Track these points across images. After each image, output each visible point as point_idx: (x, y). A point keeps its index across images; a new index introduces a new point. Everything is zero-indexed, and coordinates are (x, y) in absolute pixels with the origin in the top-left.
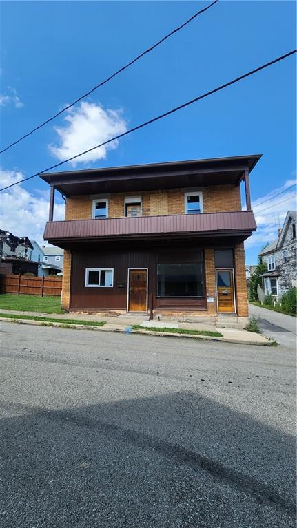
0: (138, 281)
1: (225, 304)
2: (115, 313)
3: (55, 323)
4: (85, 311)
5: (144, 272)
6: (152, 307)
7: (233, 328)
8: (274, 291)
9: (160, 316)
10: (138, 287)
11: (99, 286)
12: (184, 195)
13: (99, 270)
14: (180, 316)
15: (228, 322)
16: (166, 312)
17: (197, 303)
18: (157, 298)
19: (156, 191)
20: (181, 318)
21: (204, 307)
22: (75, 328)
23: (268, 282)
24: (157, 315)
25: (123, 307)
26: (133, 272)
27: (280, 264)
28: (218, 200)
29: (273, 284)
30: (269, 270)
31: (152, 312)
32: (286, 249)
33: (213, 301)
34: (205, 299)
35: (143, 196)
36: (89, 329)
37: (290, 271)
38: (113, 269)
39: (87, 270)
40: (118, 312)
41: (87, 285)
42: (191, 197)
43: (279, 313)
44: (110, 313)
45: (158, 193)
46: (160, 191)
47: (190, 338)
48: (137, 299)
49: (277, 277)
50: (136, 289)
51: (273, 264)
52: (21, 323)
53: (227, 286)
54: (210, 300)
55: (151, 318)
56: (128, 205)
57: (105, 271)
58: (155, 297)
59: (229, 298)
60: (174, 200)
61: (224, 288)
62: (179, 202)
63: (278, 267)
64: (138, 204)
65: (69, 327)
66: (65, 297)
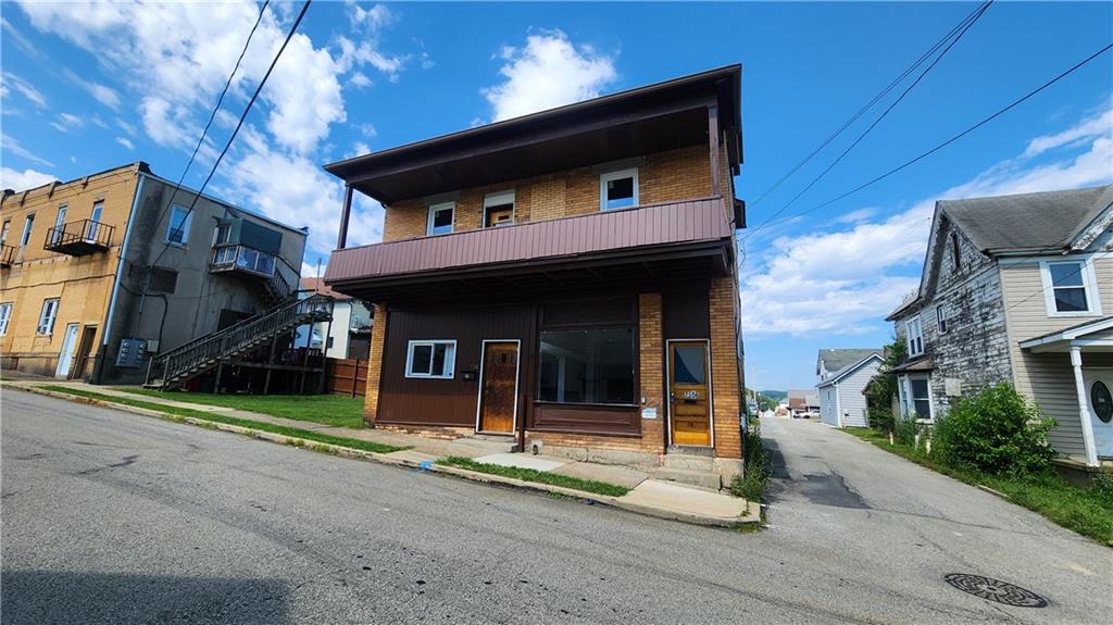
0: (500, 366)
1: (691, 425)
2: (453, 434)
3: (307, 442)
4: (401, 425)
5: (513, 348)
6: (522, 426)
7: (696, 483)
8: (923, 410)
9: (539, 443)
10: (502, 379)
11: (428, 376)
12: (599, 180)
13: (431, 343)
14: (579, 447)
15: (688, 468)
16: (549, 436)
17: (621, 418)
18: (536, 405)
19: (543, 177)
20: (581, 452)
21: (632, 428)
22: (336, 453)
23: (905, 386)
24: (534, 442)
25: (468, 421)
26: (495, 348)
27: (934, 338)
28: (673, 182)
29: (920, 390)
30: (911, 356)
31: (522, 435)
32: (942, 299)
33: (654, 416)
34: (637, 410)
35: (518, 189)
36: (359, 457)
37: (955, 356)
38: (455, 341)
39: (412, 344)
40: (459, 430)
41: (409, 373)
42: (615, 182)
43: (918, 467)
44: (445, 432)
45: (547, 180)
46: (550, 176)
47: (542, 491)
48: (496, 404)
49: (928, 371)
50: (499, 383)
51: (919, 339)
52: (259, 438)
53: (698, 383)
54: (649, 414)
55: (520, 448)
56: (491, 211)
57: (444, 346)
58: (530, 399)
59: (700, 410)
60: (577, 192)
61: (690, 387)
62: (587, 196)
63: (930, 347)
64: (509, 207)
65: (327, 451)
66: (372, 396)
